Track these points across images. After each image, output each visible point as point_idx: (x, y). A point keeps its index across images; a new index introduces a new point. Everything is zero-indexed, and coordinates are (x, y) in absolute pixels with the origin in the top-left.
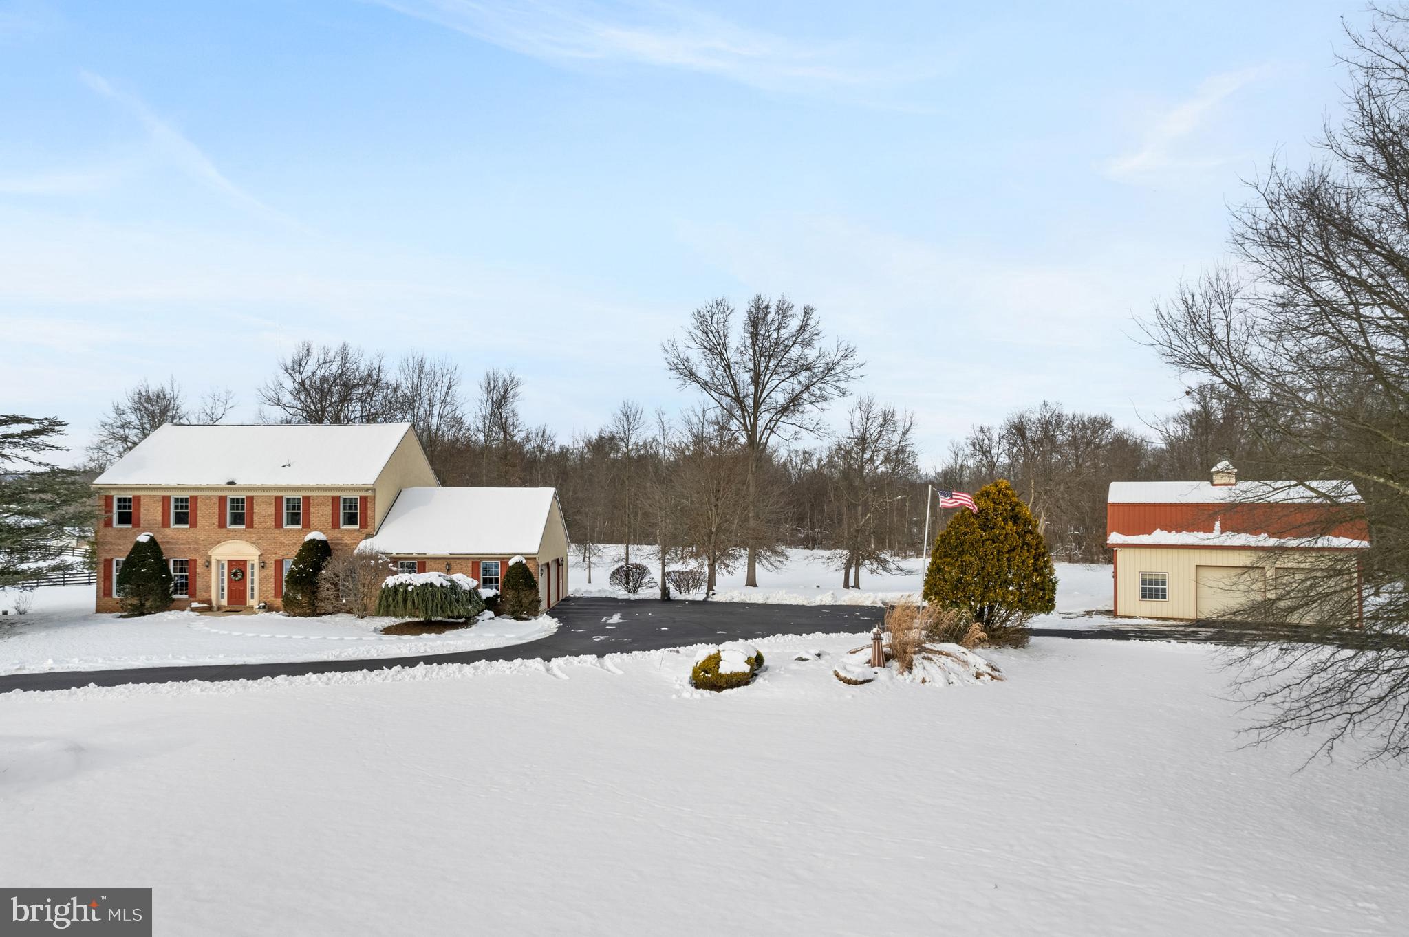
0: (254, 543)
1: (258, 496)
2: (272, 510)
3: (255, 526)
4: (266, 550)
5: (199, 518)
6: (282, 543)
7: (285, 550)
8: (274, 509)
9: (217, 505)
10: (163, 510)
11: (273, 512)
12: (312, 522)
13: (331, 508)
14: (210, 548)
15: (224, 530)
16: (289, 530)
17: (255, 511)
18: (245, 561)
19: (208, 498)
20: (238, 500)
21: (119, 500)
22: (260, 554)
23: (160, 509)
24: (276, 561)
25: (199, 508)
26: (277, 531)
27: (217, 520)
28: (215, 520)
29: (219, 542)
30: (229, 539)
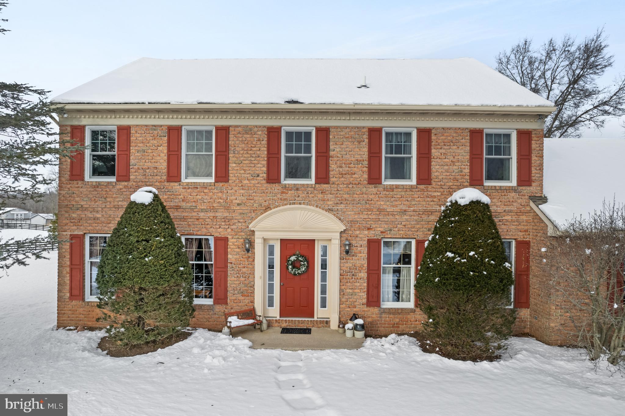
0: (330, 210)
1: (337, 127)
2: (364, 152)
3: (332, 180)
4: (352, 222)
5: (232, 165)
6: (380, 210)
7: (386, 222)
8: (366, 150)
9: (265, 142)
10: (169, 150)
11: (366, 157)
12: (434, 174)
13: (468, 148)
14: (253, 219)
15: (276, 187)
16: (392, 188)
17: (331, 153)
18: (311, 242)
19: (248, 130)
20: (299, 134)
21: (95, 134)
22: (343, 228)
23: (164, 149)
24: (370, 241)
25: (232, 148)
26: (372, 189)
27: (265, 169)
28: (262, 168)
29: (268, 208)
30: (285, 201)
